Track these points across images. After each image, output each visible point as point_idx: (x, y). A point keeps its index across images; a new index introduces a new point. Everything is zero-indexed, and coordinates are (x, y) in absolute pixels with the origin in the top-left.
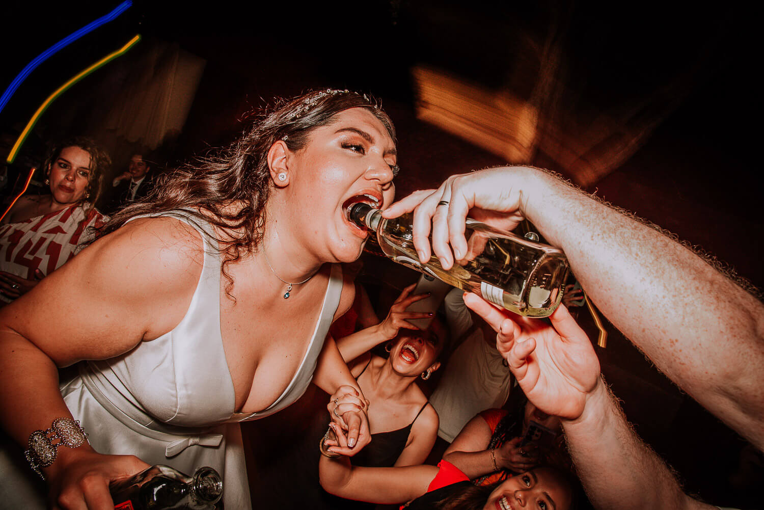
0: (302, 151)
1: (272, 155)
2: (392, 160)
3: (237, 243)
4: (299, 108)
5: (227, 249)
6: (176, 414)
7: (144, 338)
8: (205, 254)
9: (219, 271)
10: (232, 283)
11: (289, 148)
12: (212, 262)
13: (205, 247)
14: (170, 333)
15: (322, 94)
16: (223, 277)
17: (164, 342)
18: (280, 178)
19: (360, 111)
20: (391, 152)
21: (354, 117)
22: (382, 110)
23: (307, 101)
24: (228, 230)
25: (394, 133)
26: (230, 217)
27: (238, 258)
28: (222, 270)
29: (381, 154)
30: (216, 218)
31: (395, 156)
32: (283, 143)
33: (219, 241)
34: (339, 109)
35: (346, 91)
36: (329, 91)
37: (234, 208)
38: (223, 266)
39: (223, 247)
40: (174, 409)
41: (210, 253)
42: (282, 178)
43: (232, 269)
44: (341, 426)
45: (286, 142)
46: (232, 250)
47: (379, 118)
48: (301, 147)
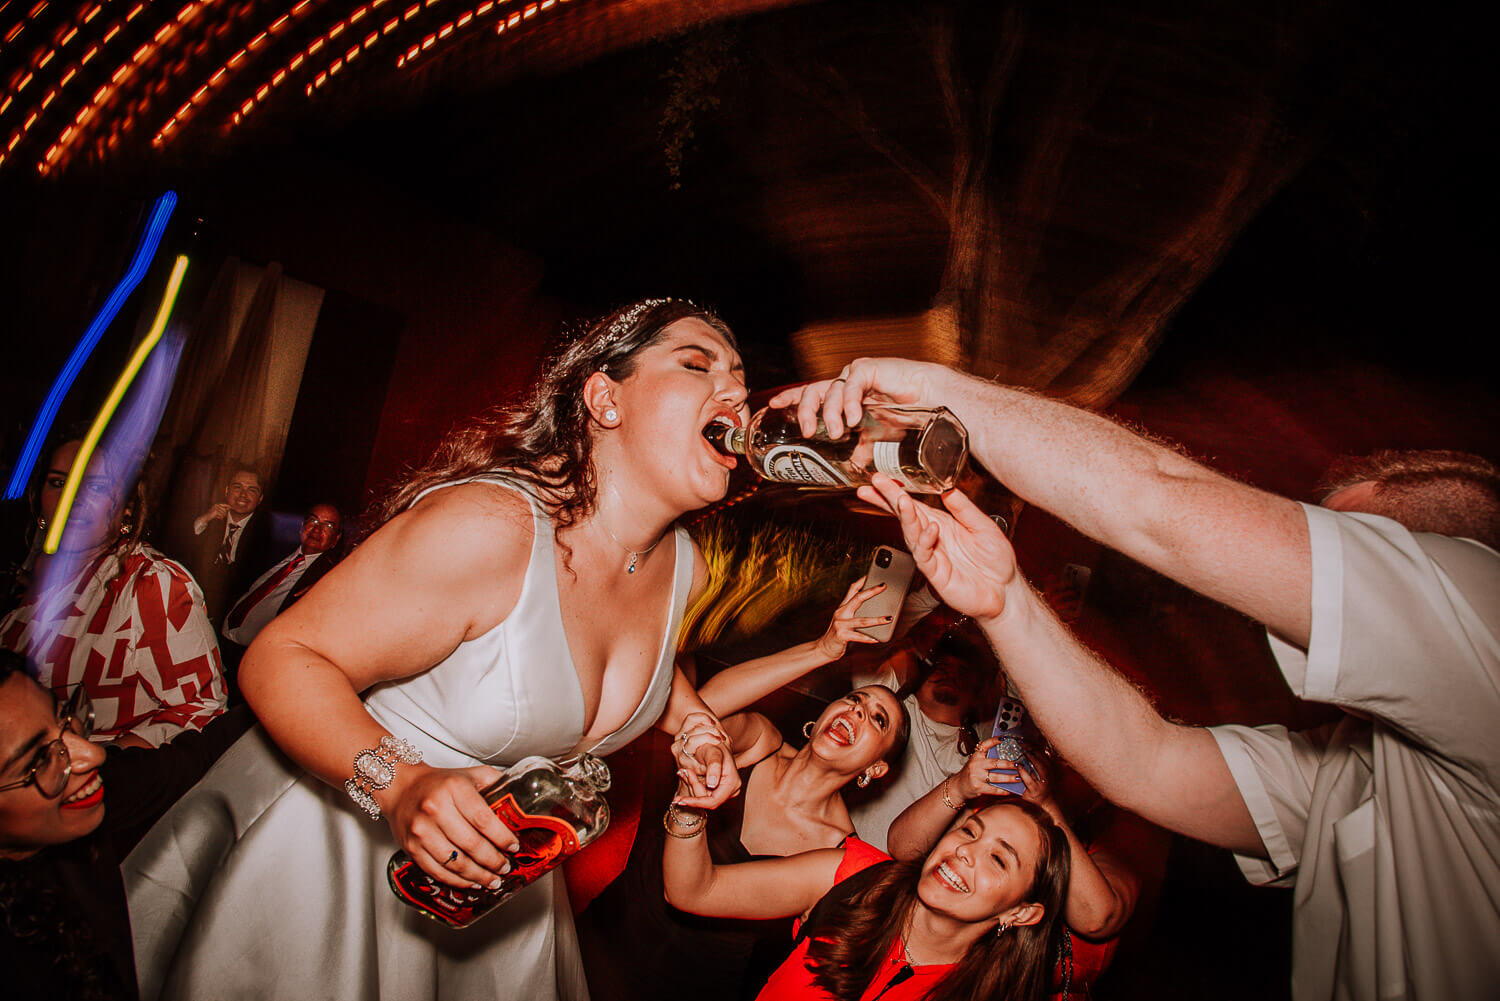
0: (632, 378)
1: (589, 392)
2: (740, 375)
3: (568, 505)
4: (614, 329)
5: (558, 513)
6: (514, 736)
7: (467, 635)
8: (535, 519)
9: (551, 540)
10: (571, 553)
11: (612, 378)
12: (543, 528)
13: (534, 510)
14: (501, 625)
15: (640, 308)
16: (560, 548)
17: (492, 640)
18: (608, 417)
19: (692, 322)
20: (738, 368)
21: (686, 330)
22: (717, 317)
23: (622, 318)
24: (554, 491)
25: (735, 344)
26: (552, 474)
27: (571, 524)
28: (557, 540)
29: (728, 369)
30: (535, 477)
31: (742, 372)
32: (603, 375)
33: (546, 503)
34: (665, 323)
35: (669, 299)
36: (648, 302)
37: (554, 463)
38: (556, 535)
39: (551, 509)
40: (511, 728)
41: (540, 517)
42: (612, 416)
43: (567, 537)
44: (694, 770)
45: (607, 372)
46: (564, 514)
47: (715, 327)
48: (628, 375)
